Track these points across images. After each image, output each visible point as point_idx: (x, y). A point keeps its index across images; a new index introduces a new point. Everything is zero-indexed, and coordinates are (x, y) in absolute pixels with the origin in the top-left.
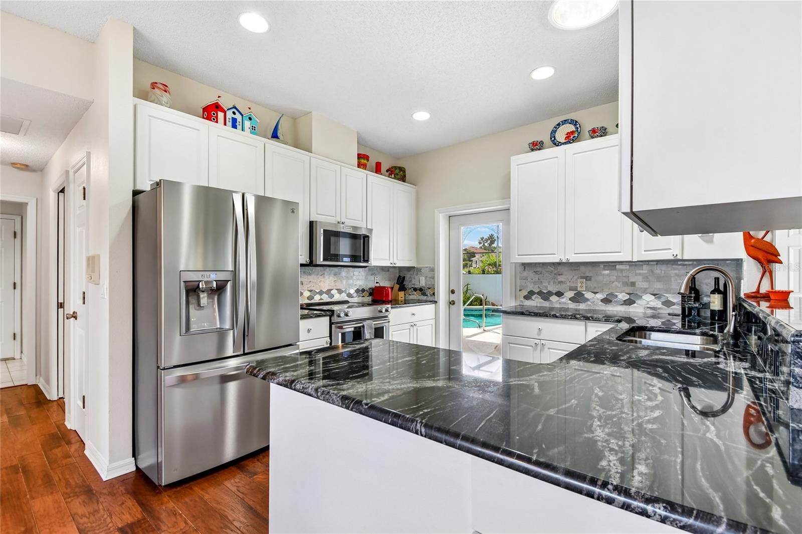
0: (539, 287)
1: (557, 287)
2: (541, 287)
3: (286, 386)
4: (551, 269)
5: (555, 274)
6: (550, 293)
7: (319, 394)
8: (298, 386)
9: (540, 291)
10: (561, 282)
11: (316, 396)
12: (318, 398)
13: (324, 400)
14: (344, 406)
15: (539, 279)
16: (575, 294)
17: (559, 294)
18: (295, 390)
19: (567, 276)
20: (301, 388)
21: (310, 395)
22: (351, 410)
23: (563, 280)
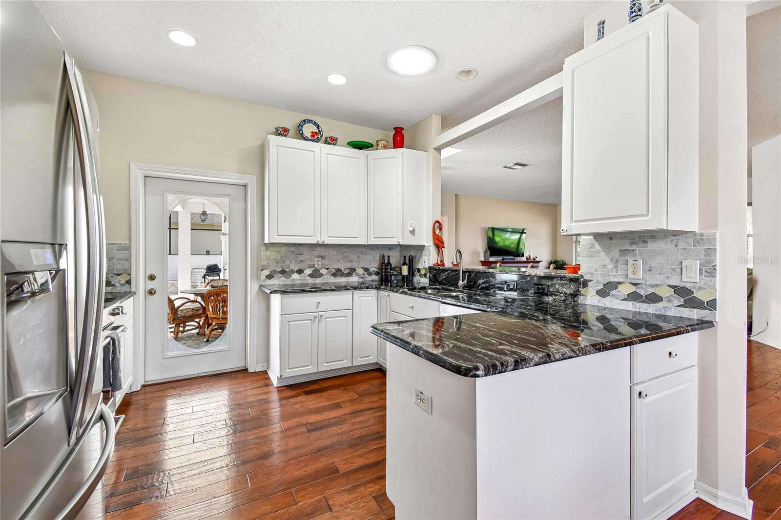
0: (281, 266)
1: (298, 265)
2: (284, 266)
3: (546, 362)
4: (293, 249)
5: (297, 254)
6: (292, 272)
7: (577, 352)
8: (557, 356)
9: (283, 270)
10: (301, 261)
11: (576, 355)
12: (578, 356)
13: (583, 355)
14: (598, 351)
15: (281, 259)
16: (313, 271)
17: (300, 272)
18: (555, 361)
19: (306, 256)
20: (561, 356)
21: (571, 357)
22: (603, 351)
23: (303, 259)
